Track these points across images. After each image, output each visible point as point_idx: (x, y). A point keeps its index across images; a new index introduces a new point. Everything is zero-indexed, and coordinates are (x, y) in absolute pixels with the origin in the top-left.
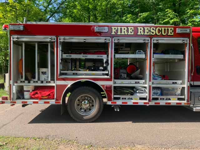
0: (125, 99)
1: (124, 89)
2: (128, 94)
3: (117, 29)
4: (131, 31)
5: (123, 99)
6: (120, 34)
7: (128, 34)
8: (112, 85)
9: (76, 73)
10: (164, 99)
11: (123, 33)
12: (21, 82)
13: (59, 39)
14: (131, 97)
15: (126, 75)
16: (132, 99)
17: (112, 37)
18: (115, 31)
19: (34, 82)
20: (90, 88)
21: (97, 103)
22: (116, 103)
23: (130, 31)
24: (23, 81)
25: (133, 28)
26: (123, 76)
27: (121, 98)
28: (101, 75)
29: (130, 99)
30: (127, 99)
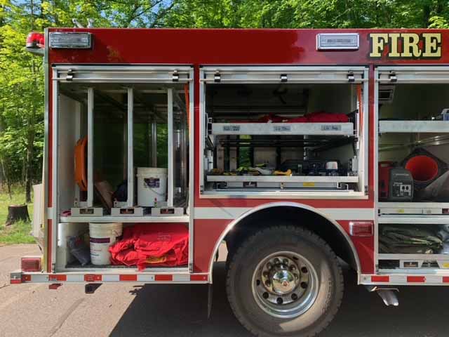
0: (416, 264)
1: (411, 232)
2: (423, 248)
3: (386, 41)
4: (434, 45)
5: (406, 264)
6: (398, 55)
7: (424, 55)
8: (373, 221)
9: (252, 183)
11: (406, 54)
12: (82, 211)
13: (201, 75)
14: (435, 257)
15: (410, 186)
16: (435, 265)
17: (373, 64)
18: (381, 45)
19: (123, 211)
20: (299, 231)
21: (323, 280)
22: (386, 279)
23: (428, 45)
24: (89, 210)
25: (438, 36)
26: (401, 190)
27: (402, 264)
28: (336, 188)
29: (429, 264)
30: (423, 266)
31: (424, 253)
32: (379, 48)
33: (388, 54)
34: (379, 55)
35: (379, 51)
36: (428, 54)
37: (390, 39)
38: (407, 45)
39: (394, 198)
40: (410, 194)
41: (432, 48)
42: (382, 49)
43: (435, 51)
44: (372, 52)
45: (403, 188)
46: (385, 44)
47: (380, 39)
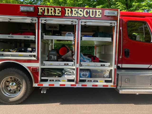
0: (53, 80)
1: (52, 70)
2: (55, 75)
4: (59, 11)
5: (50, 81)
6: (47, 14)
7: (55, 15)
8: (38, 67)
9: (2, 54)
10: (91, 81)
11: (50, 14)
14: (59, 78)
15: (55, 56)
16: (59, 81)
17: (39, 17)
18: (42, 11)
20: (16, 70)
21: (23, 85)
22: (42, 85)
25: (60, 9)
26: (52, 57)
27: (49, 80)
28: (28, 57)
29: (58, 81)
30: (55, 81)
31: (55, 77)
32: (41, 12)
33: (44, 14)
34: (41, 14)
35: (41, 13)
36: (57, 14)
37: (45, 9)
38: (50, 11)
39: (50, 60)
40: (55, 59)
41: (58, 12)
42: (42, 12)
43: (59, 14)
44: (39, 13)
45: (53, 57)
46: (43, 10)
47: (41, 9)
